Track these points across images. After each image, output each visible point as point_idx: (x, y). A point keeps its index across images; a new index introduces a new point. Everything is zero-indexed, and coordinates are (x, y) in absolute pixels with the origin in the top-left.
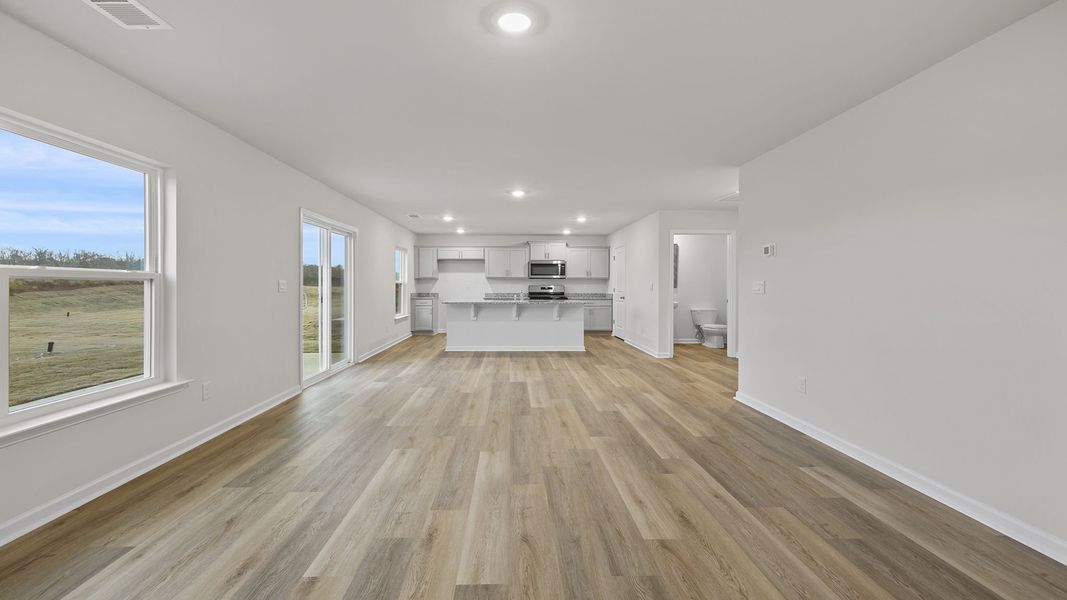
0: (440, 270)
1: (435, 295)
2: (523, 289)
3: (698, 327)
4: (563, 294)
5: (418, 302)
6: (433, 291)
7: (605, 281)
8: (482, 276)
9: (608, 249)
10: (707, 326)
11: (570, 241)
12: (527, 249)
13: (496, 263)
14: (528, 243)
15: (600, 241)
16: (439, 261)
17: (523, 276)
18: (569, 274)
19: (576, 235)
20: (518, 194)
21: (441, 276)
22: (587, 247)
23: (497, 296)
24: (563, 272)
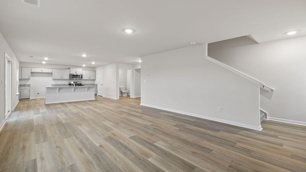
0: (32, 76)
1: (29, 85)
2: (67, 83)
3: (121, 92)
4: (81, 84)
5: (22, 88)
6: (28, 83)
7: (94, 80)
8: (51, 78)
9: (96, 71)
10: (123, 91)
11: (84, 68)
12: (69, 70)
13: (57, 74)
14: (69, 68)
15: (93, 69)
16: (32, 73)
17: (67, 78)
18: (84, 78)
19: (87, 67)
20: (84, 56)
21: (32, 78)
22: (89, 70)
23: (57, 85)
24: (82, 78)
